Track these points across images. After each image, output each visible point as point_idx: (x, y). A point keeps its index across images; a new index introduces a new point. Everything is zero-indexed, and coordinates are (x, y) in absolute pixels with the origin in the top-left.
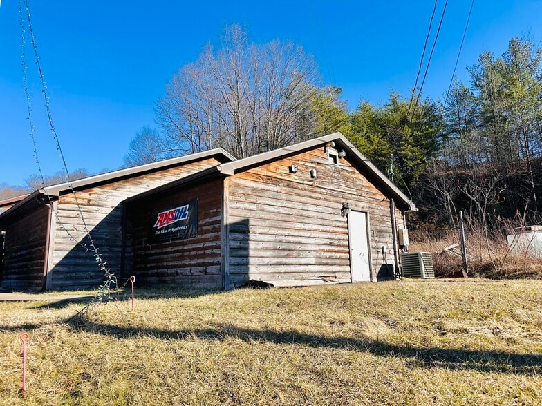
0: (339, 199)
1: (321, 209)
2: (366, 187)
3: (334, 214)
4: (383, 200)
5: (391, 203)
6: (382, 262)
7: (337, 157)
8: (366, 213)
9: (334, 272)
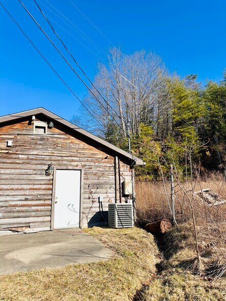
0: (44, 162)
1: (17, 171)
2: (84, 149)
3: (35, 174)
4: (106, 158)
5: (115, 159)
6: (98, 210)
7: (46, 128)
8: (81, 170)
9: (29, 223)
